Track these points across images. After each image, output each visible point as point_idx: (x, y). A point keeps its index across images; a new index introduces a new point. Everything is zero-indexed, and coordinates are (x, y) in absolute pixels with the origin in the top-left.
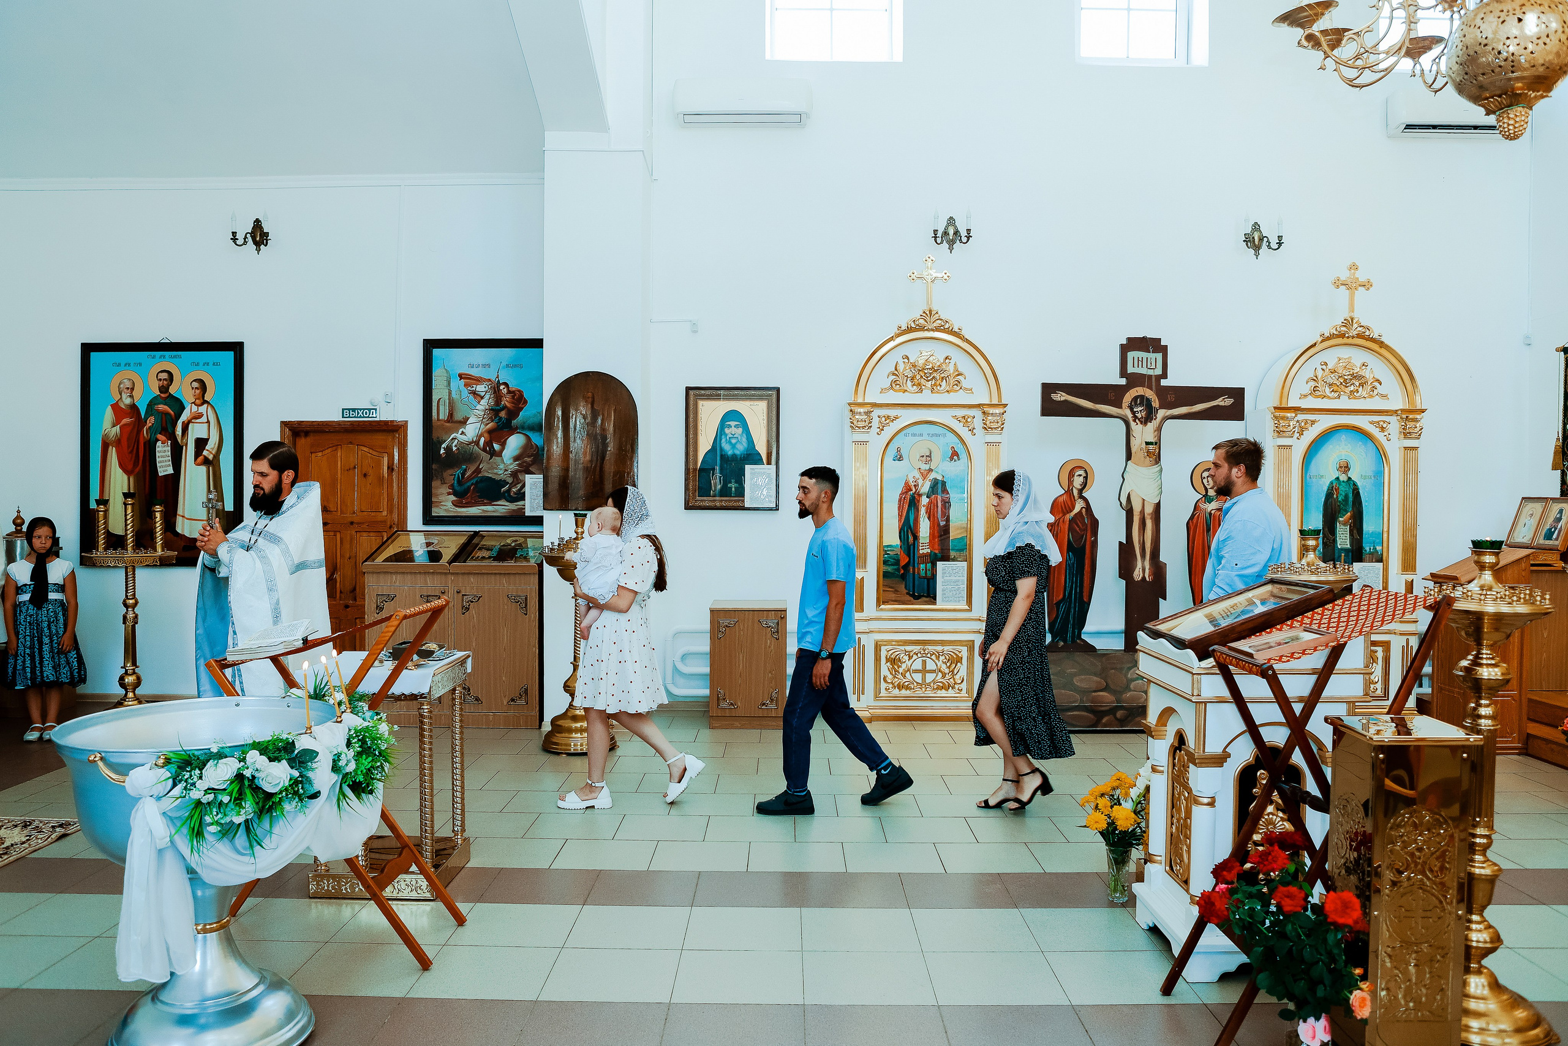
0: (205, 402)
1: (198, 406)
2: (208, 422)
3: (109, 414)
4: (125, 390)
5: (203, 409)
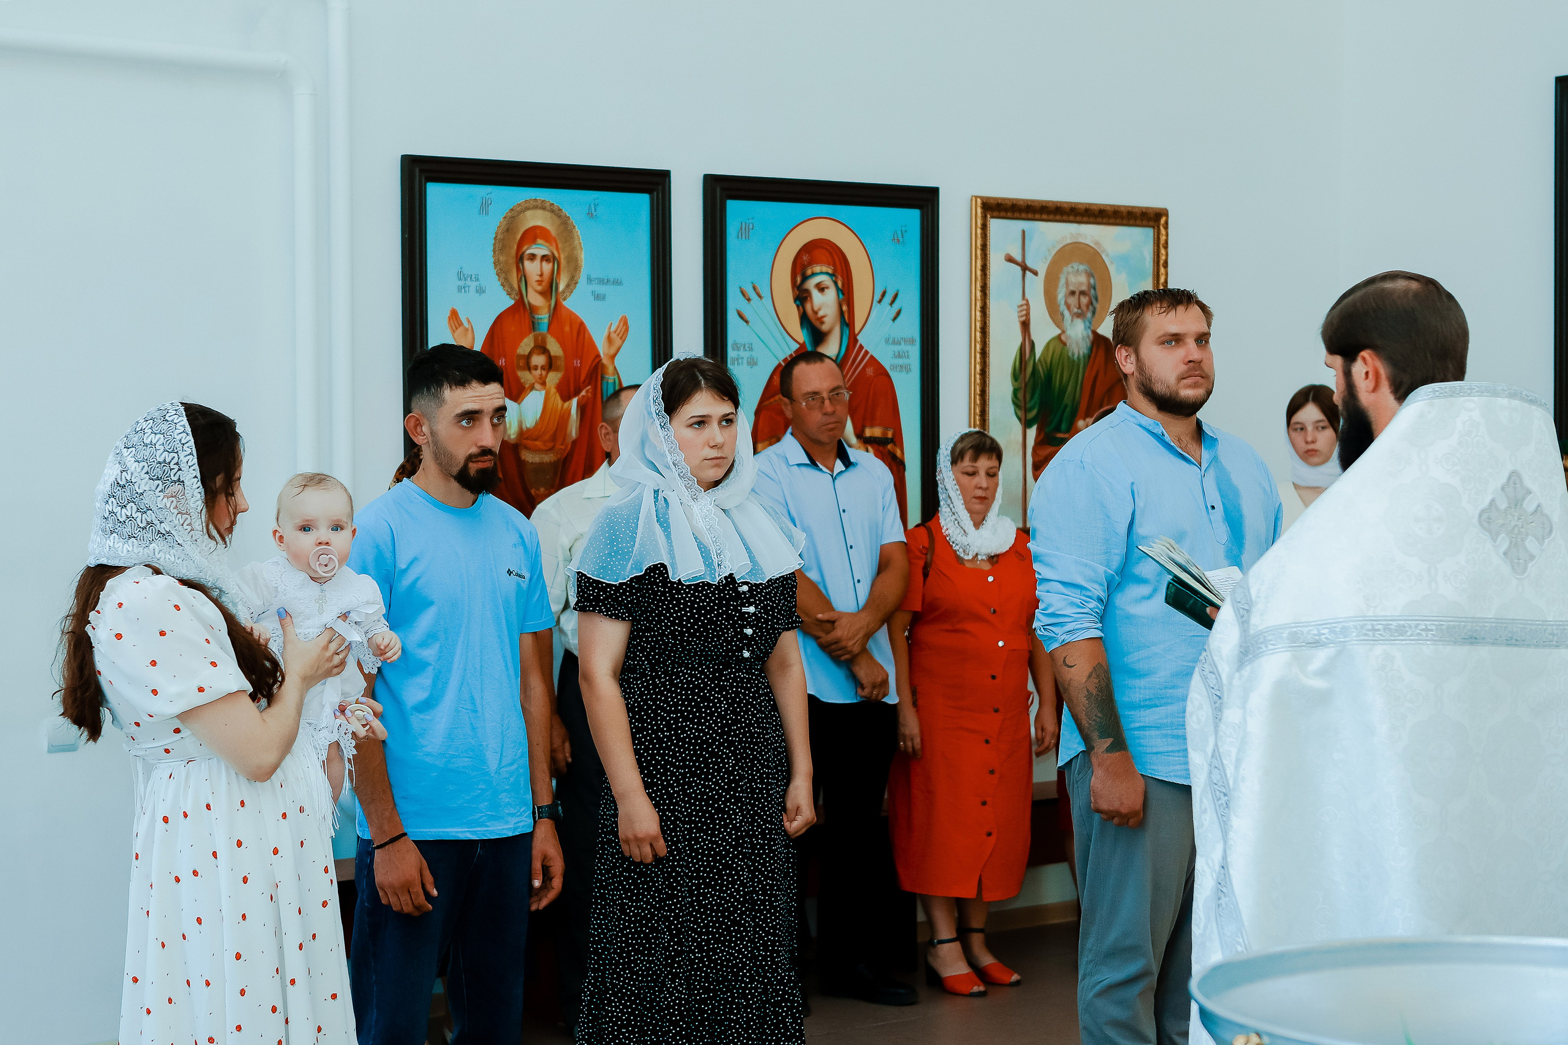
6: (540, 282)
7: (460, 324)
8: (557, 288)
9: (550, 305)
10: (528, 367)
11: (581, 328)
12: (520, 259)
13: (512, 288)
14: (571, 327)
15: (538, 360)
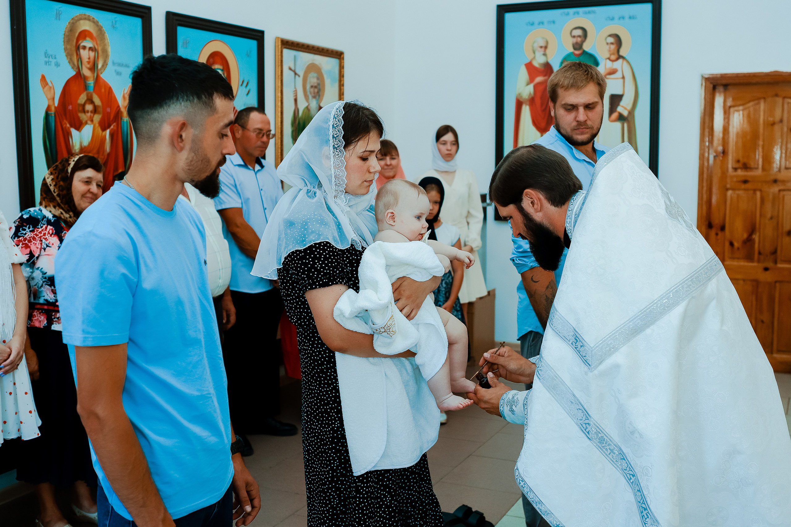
0: (620, 57)
1: (613, 61)
2: (623, 78)
3: (524, 74)
4: (539, 49)
5: (618, 65)
6: (89, 62)
7: (47, 84)
8: (97, 67)
9: (94, 76)
10: (84, 111)
11: (110, 90)
12: (78, 48)
13: (74, 64)
14: (105, 89)
15: (89, 107)
